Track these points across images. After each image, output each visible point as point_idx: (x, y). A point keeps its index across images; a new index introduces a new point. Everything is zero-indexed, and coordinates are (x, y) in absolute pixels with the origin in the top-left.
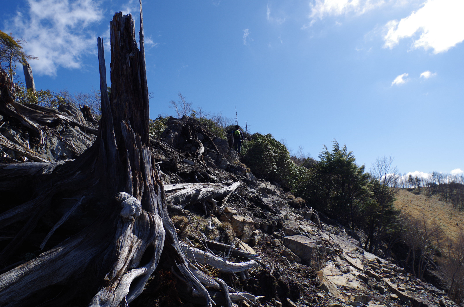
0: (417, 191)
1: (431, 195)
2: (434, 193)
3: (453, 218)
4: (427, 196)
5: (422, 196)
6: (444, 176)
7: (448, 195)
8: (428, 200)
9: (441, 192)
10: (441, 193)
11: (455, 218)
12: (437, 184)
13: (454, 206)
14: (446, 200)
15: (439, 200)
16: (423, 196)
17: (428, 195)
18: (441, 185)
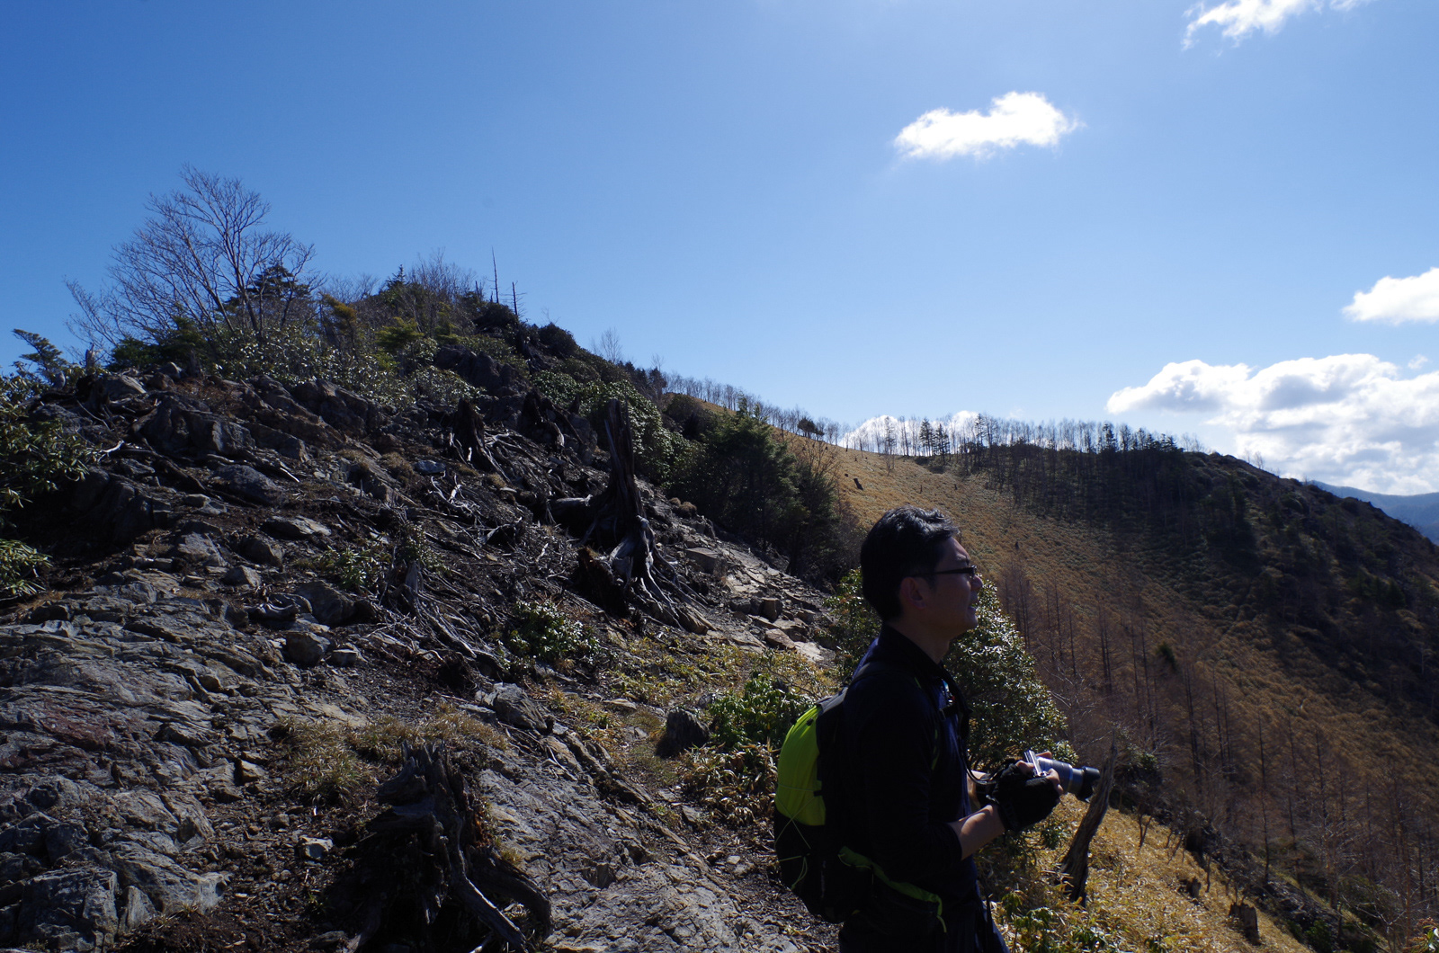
0: (938, 464)
1: (968, 475)
2: (977, 468)
3: (1009, 530)
4: (961, 475)
5: (948, 477)
6: (1002, 426)
7: (1007, 474)
8: (960, 486)
9: (991, 466)
10: (991, 470)
11: (1015, 530)
12: (986, 444)
13: (1016, 502)
14: (1001, 488)
15: (986, 487)
16: (950, 476)
17: (963, 474)
18: (994, 447)
